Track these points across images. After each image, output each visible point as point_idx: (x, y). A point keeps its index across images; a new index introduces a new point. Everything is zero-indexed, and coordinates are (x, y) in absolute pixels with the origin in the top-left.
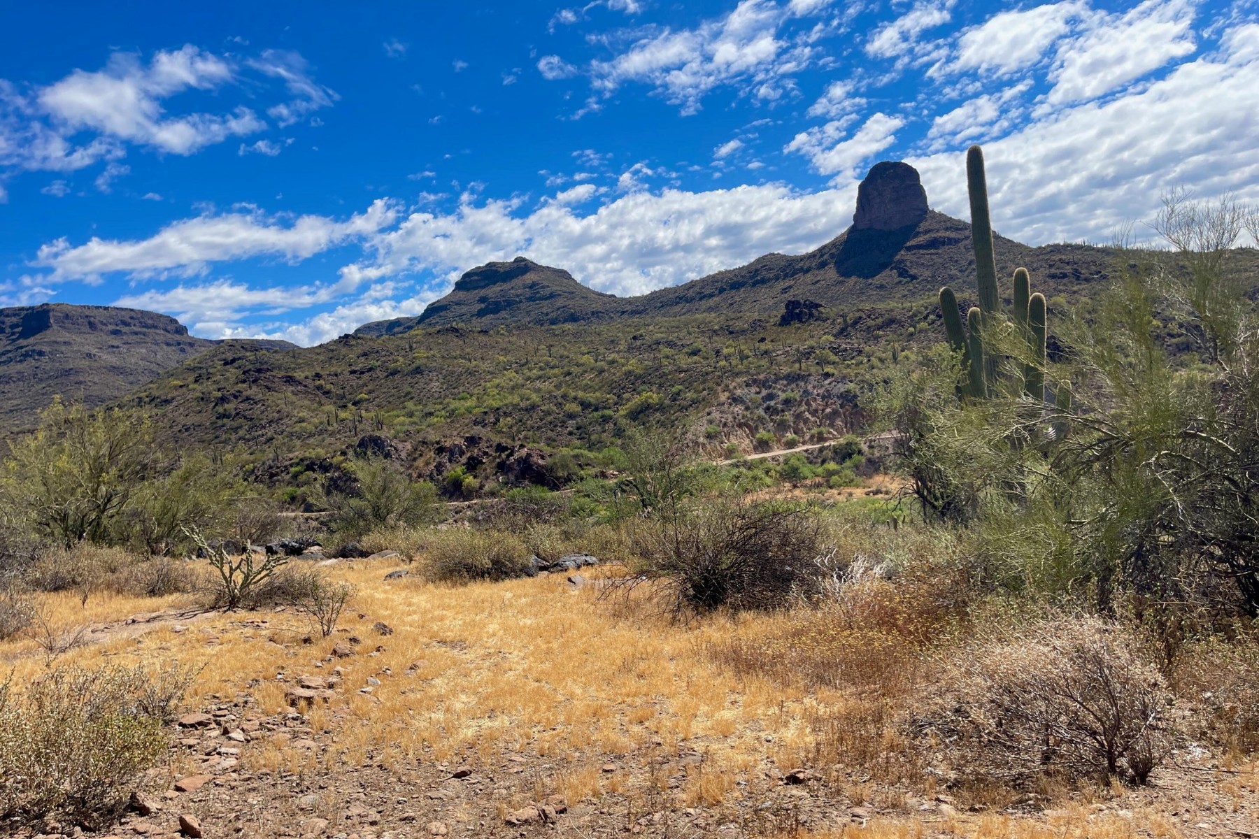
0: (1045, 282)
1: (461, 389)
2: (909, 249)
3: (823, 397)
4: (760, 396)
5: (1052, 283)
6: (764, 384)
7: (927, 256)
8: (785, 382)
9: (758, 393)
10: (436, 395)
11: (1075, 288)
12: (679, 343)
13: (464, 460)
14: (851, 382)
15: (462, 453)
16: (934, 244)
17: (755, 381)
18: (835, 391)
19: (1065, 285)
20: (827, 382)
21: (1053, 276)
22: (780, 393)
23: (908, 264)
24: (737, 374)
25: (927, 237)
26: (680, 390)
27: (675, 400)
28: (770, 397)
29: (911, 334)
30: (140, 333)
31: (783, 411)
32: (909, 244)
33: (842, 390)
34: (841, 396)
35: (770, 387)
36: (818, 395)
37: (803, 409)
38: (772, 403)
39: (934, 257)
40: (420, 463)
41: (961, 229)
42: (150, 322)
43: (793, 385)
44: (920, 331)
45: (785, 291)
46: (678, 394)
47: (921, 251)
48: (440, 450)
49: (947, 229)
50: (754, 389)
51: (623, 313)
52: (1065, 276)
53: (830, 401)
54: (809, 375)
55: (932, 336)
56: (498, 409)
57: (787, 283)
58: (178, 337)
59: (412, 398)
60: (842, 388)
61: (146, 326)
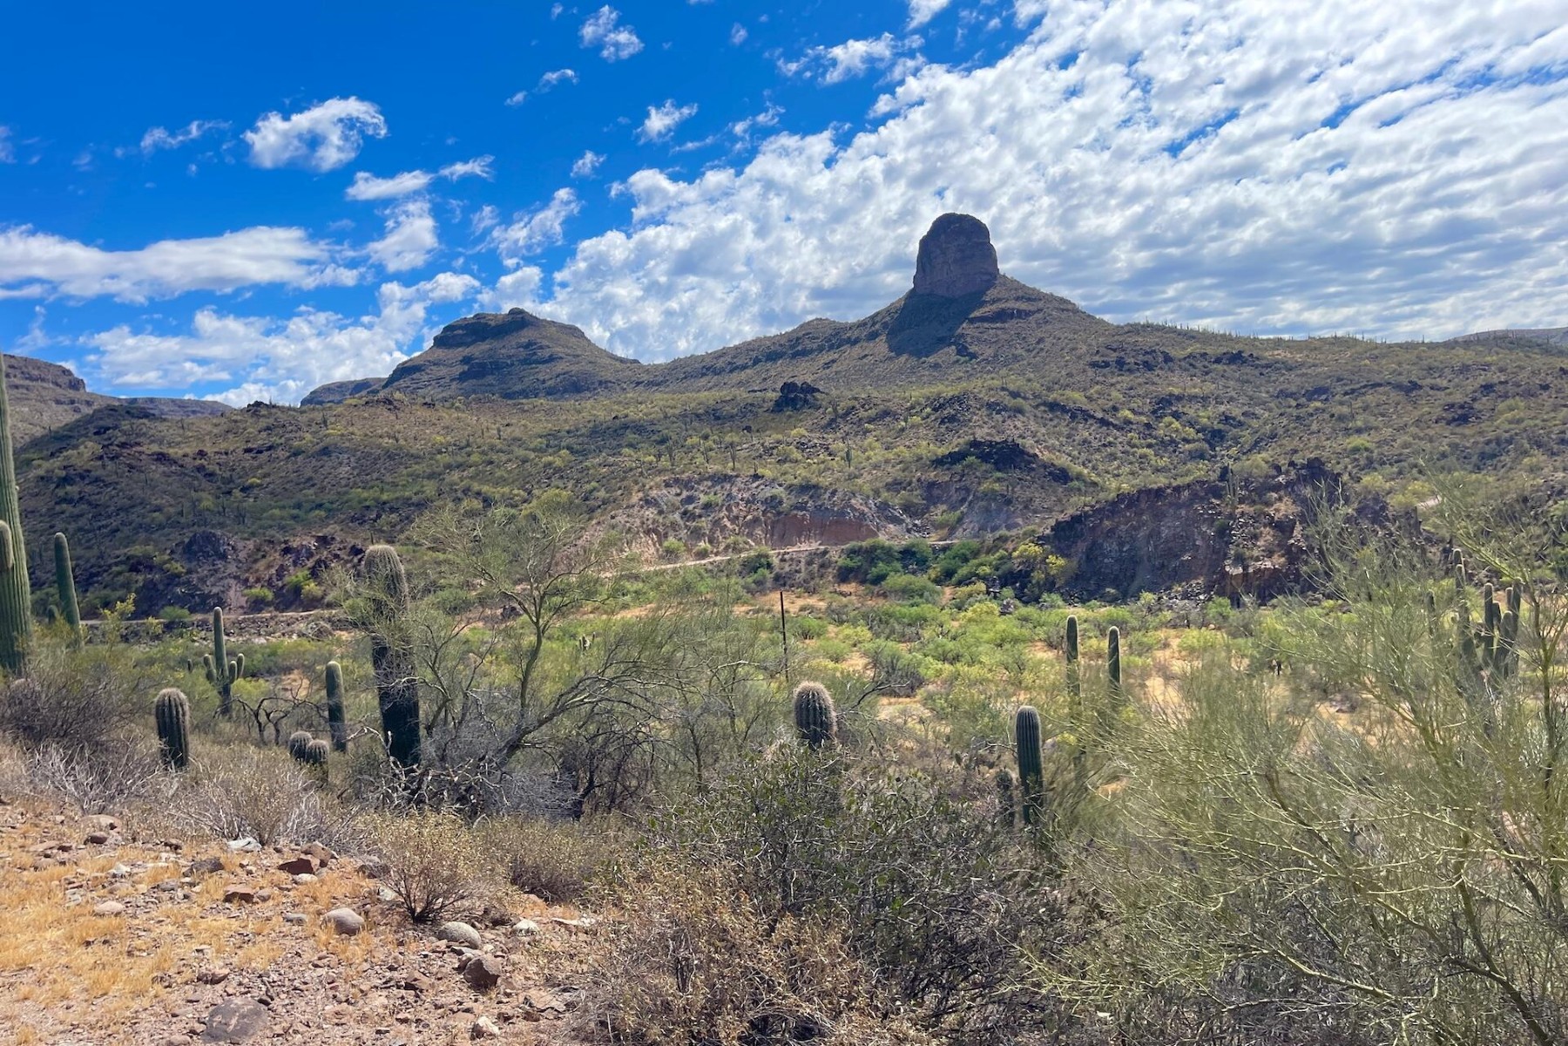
0: (1084, 371)
1: (375, 475)
2: (972, 321)
3: (748, 502)
4: (679, 498)
5: (1090, 372)
6: (687, 485)
7: (992, 330)
8: (710, 483)
9: (678, 495)
10: (343, 482)
11: (1114, 380)
12: (649, 429)
13: (310, 563)
14: (780, 485)
15: (310, 555)
16: (1001, 316)
17: (677, 481)
18: (761, 496)
19: (1104, 376)
20: (755, 485)
21: (1094, 365)
22: (702, 496)
23: (969, 340)
24: (660, 472)
25: (994, 307)
26: (595, 489)
27: (586, 499)
28: (690, 500)
29: (903, 430)
30: (22, 386)
31: (700, 516)
32: (972, 316)
33: (768, 495)
34: (765, 502)
35: (693, 488)
36: (742, 500)
37: (722, 515)
38: (690, 507)
39: (999, 332)
40: (261, 565)
41: (1034, 300)
42: (36, 372)
43: (718, 488)
44: (912, 427)
45: (827, 365)
46: (591, 491)
47: (986, 325)
48: (287, 551)
49: (1017, 299)
50: (676, 490)
51: (638, 384)
52: (1107, 365)
53: (754, 507)
54: (737, 476)
55: (922, 432)
56: (384, 503)
57: (833, 355)
58: (72, 394)
59: (313, 485)
60: (768, 492)
61: (31, 378)
